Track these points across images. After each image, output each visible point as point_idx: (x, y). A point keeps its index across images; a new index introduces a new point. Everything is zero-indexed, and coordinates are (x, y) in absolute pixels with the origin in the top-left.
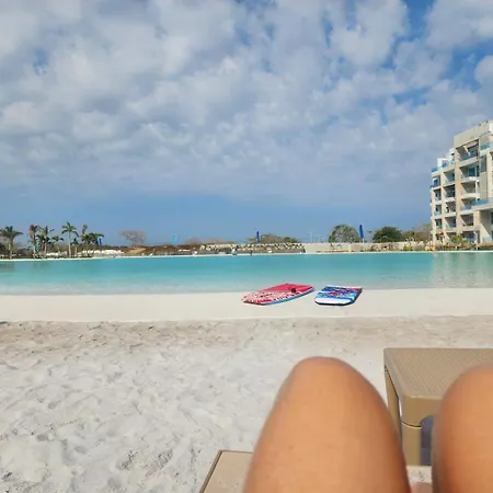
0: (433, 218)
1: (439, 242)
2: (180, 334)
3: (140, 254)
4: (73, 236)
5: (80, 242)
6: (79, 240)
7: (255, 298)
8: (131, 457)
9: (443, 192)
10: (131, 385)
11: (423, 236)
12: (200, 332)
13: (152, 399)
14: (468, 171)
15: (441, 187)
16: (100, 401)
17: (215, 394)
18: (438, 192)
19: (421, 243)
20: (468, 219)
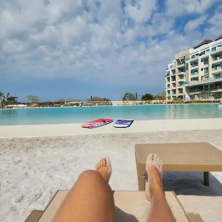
0: (167, 90)
1: (169, 100)
2: (51, 142)
3: (36, 106)
4: (3, 98)
5: (6, 101)
6: (6, 100)
7: (87, 126)
8: (22, 197)
9: (171, 79)
10: (26, 165)
11: (162, 98)
12: (61, 141)
13: (35, 171)
14: (181, 70)
15: (170, 77)
16: (10, 173)
17: (64, 168)
18: (169, 79)
19: (162, 101)
20: (181, 90)
